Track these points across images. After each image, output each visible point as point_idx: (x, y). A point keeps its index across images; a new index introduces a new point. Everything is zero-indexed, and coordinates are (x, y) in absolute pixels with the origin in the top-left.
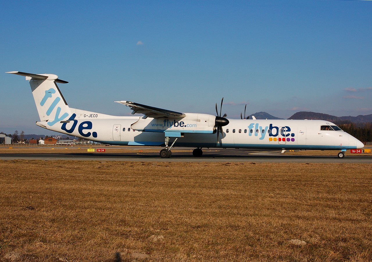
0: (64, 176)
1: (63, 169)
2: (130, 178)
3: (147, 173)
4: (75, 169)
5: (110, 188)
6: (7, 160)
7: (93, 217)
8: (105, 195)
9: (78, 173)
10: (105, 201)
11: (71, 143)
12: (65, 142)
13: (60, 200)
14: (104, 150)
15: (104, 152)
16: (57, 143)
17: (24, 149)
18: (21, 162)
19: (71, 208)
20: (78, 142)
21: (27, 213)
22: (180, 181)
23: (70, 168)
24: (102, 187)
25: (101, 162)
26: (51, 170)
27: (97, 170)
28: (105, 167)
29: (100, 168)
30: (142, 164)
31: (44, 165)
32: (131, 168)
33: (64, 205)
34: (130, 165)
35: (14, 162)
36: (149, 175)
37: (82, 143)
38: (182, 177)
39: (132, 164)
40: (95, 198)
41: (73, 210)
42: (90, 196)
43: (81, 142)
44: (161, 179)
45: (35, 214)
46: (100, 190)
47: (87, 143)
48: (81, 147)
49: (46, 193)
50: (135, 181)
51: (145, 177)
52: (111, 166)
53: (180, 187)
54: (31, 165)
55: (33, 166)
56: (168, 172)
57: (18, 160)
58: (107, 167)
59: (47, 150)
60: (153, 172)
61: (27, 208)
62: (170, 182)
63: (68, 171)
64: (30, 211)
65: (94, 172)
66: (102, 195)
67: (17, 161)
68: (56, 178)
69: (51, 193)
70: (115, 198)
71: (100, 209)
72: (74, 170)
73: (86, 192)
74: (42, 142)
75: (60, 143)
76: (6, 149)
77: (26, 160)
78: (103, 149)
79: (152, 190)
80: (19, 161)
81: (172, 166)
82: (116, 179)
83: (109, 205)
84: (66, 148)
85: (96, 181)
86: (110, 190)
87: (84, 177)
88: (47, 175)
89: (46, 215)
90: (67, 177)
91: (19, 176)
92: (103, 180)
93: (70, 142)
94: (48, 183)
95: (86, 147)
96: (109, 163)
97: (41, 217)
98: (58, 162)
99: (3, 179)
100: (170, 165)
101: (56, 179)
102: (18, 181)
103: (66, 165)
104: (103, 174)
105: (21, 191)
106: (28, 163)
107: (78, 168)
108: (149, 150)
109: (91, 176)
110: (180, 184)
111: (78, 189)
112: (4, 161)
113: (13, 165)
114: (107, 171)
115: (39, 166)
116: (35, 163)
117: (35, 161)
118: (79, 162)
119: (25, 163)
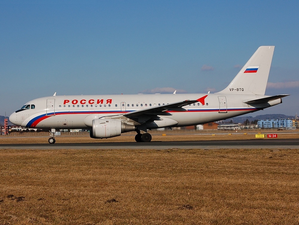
0: (228, 167)
1: (226, 159)
4: (240, 159)
5: (284, 183)
6: (160, 149)
7: (264, 219)
8: (279, 192)
9: (245, 164)
10: (278, 199)
11: (235, 128)
12: (228, 127)
13: (224, 197)
14: (276, 135)
15: (276, 138)
16: (218, 128)
17: (180, 136)
18: (176, 151)
19: (237, 207)
20: (244, 126)
21: (184, 213)
23: (235, 158)
26: (212, 161)
27: (268, 161)
28: (278, 157)
29: (271, 157)
31: (203, 155)
33: (228, 204)
35: (168, 152)
37: (249, 127)
40: (265, 195)
41: (238, 209)
42: (259, 192)
43: (248, 127)
45: (194, 214)
46: (272, 186)
47: (254, 128)
48: (247, 132)
49: (206, 189)
52: (285, 155)
54: (188, 155)
55: (190, 157)
58: (280, 157)
59: (207, 136)
61: (184, 206)
63: (232, 161)
64: (188, 210)
65: (265, 163)
66: (274, 192)
67: (172, 150)
68: (218, 171)
69: (212, 189)
70: (291, 195)
71: (272, 208)
73: (254, 188)
74: (200, 127)
75: (222, 128)
76: (159, 137)
77: (182, 149)
78: (274, 135)
80: (174, 151)
82: (292, 172)
83: (284, 205)
84: (229, 134)
85: (267, 174)
86: (285, 185)
87: (251, 169)
88: (207, 167)
89: (207, 215)
90: (231, 170)
91: (174, 169)
92: (276, 173)
93: (234, 126)
94: (209, 177)
95: (255, 132)
96: (283, 152)
97: (200, 217)
98: (218, 151)
103: (230, 155)
104: (275, 166)
105: (177, 186)
106: (184, 153)
107: (244, 158)
109: (261, 168)
111: (245, 184)
112: (156, 151)
113: (167, 155)
114: (280, 161)
115: (197, 156)
116: (193, 153)
117: (193, 151)
118: (245, 151)
119: (181, 153)
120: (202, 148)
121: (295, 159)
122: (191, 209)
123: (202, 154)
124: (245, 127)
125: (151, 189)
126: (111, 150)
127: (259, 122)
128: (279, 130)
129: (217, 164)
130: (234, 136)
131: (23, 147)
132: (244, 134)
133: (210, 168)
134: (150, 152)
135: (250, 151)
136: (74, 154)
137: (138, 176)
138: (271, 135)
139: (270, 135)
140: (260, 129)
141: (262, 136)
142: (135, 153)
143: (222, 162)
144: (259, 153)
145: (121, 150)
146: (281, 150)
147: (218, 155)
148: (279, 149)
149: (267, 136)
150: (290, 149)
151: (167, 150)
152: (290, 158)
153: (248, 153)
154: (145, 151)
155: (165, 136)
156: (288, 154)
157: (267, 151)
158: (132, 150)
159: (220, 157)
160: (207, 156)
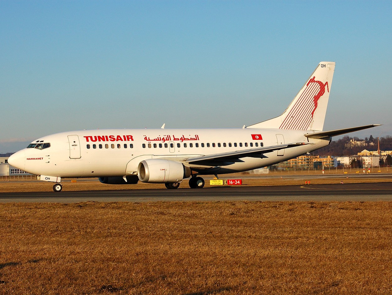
0: (169, 229)
1: (166, 217)
2: (288, 232)
3: (320, 222)
4: (188, 216)
5: (252, 252)
6: (68, 203)
8: (244, 265)
9: (194, 224)
13: (163, 274)
15: (240, 186)
18: (93, 205)
22: (382, 235)
23: (179, 216)
24: (238, 249)
25: (234, 204)
26: (145, 220)
27: (228, 219)
28: (242, 213)
29: (233, 214)
30: (310, 205)
31: (133, 211)
32: (290, 213)
33: (169, 284)
34: (287, 207)
36: (323, 226)
38: (386, 229)
39: (291, 207)
40: (224, 270)
44: (346, 233)
46: (234, 256)
49: (137, 262)
50: (297, 238)
51: (317, 230)
52: (253, 210)
53: (382, 247)
54: (110, 211)
55: (113, 214)
56: (358, 220)
57: (88, 203)
58: (246, 213)
60: (330, 220)
61: (104, 288)
62: (363, 239)
63: (175, 220)
64: (110, 293)
65: (223, 222)
66: (237, 264)
67: (86, 205)
68: (154, 234)
69: (146, 262)
70: (262, 269)
72: (187, 219)
73: (209, 259)
77: (101, 203)
78: (238, 180)
79: (330, 253)
80: (90, 205)
81: (366, 209)
82: (263, 235)
83: (251, 284)
85: (226, 238)
87: (204, 231)
88: (138, 229)
90: (175, 233)
91: (90, 232)
92: (240, 237)
94: (141, 244)
96: (250, 205)
98: (154, 205)
99: (61, 237)
100: (361, 207)
101: (155, 236)
102: (88, 240)
103: (172, 211)
104: (238, 226)
105: (94, 259)
106: (104, 208)
107: (193, 216)
108: (324, 179)
109: (217, 230)
110: (382, 241)
111: (195, 253)
112: (62, 205)
113: (78, 212)
114: (245, 219)
115: (124, 212)
116: (117, 208)
117: (117, 205)
118: (195, 205)
119: (99, 208)
120: (131, 200)
121: (268, 216)
122: (115, 291)
123: (131, 210)
125: (55, 262)
129: (154, 224)
133: (142, 230)
134: (54, 206)
135: (201, 205)
137: (34, 243)
138: (233, 181)
139: (231, 180)
141: (220, 182)
142: (31, 209)
143: (160, 221)
144: (215, 207)
145: (9, 204)
146: (247, 204)
147: (155, 211)
148: (244, 202)
149: (226, 182)
150: (261, 202)
151: (78, 203)
152: (260, 214)
153: (199, 208)
154: (45, 206)
155: (75, 184)
156: (258, 209)
157: (227, 205)
158: (26, 205)
159: (158, 213)
160: (138, 213)
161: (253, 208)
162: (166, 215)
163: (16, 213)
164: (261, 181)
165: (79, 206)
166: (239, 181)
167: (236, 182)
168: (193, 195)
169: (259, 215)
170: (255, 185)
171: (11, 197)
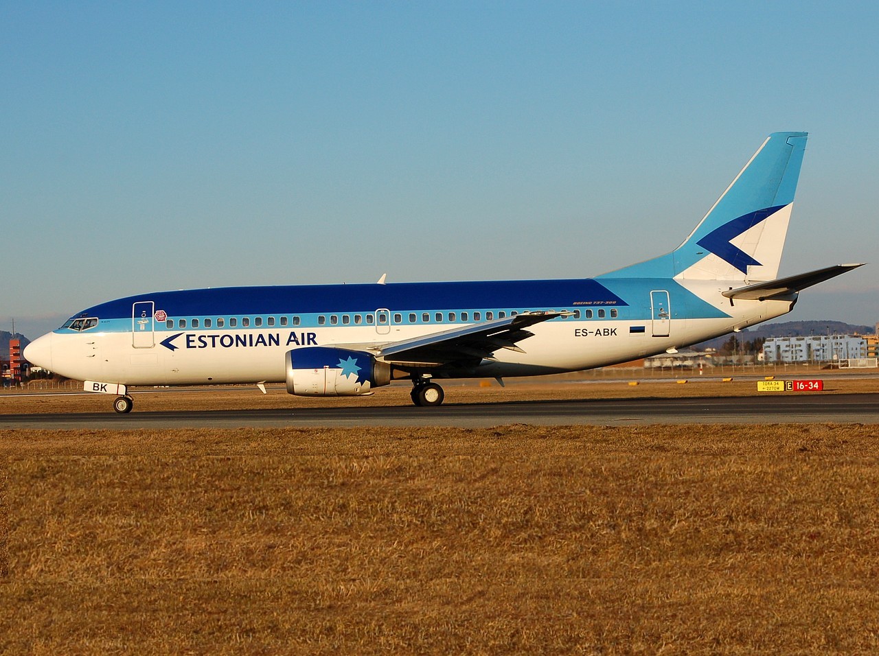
6: (473, 428)
11: (698, 362)
12: (676, 359)
15: (818, 393)
16: (647, 364)
17: (533, 389)
18: (523, 432)
20: (722, 358)
25: (806, 431)
28: (823, 449)
29: (805, 449)
31: (601, 442)
37: (739, 361)
43: (734, 358)
47: (754, 361)
48: (733, 374)
52: (846, 442)
54: (558, 444)
55: (562, 449)
57: (512, 428)
58: (831, 447)
67: (508, 432)
75: (657, 363)
76: (469, 389)
77: (539, 428)
78: (814, 383)
80: (516, 431)
84: (679, 382)
93: (695, 358)
95: (755, 374)
96: (839, 431)
98: (646, 431)
103: (681, 443)
106: (543, 437)
107: (724, 453)
112: (462, 432)
113: (493, 445)
115: (584, 446)
116: (571, 438)
117: (571, 431)
118: (726, 432)
119: (535, 438)
120: (598, 422)
123: (598, 442)
124: (726, 361)
126: (329, 430)
127: (767, 344)
128: (828, 367)
130: (693, 386)
131: (66, 423)
132: (724, 380)
134: (445, 434)
135: (740, 432)
136: (217, 443)
138: (805, 383)
139: (800, 382)
140: (770, 365)
141: (778, 386)
142: (400, 439)
144: (769, 436)
145: (357, 430)
146: (833, 429)
147: (646, 443)
148: (827, 425)
149: (791, 385)
150: (862, 425)
151: (494, 428)
152: (860, 450)
153: (735, 438)
154: (429, 433)
155: (488, 389)
156: (855, 440)
157: (793, 432)
158: (391, 431)
159: (652, 448)
160: (613, 447)
161: (847, 438)
162: (669, 451)
163: (371, 448)
164: (862, 383)
165: (495, 433)
166: (817, 383)
167: (812, 385)
168: (723, 412)
169: (859, 453)
170: (851, 392)
171: (363, 416)
